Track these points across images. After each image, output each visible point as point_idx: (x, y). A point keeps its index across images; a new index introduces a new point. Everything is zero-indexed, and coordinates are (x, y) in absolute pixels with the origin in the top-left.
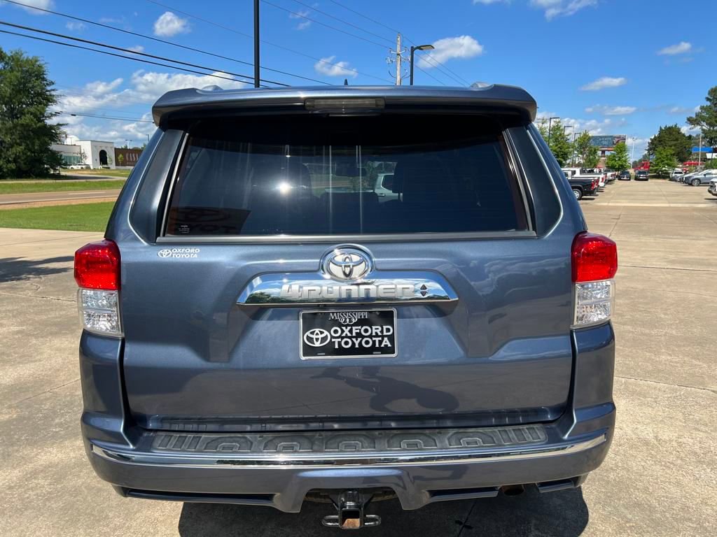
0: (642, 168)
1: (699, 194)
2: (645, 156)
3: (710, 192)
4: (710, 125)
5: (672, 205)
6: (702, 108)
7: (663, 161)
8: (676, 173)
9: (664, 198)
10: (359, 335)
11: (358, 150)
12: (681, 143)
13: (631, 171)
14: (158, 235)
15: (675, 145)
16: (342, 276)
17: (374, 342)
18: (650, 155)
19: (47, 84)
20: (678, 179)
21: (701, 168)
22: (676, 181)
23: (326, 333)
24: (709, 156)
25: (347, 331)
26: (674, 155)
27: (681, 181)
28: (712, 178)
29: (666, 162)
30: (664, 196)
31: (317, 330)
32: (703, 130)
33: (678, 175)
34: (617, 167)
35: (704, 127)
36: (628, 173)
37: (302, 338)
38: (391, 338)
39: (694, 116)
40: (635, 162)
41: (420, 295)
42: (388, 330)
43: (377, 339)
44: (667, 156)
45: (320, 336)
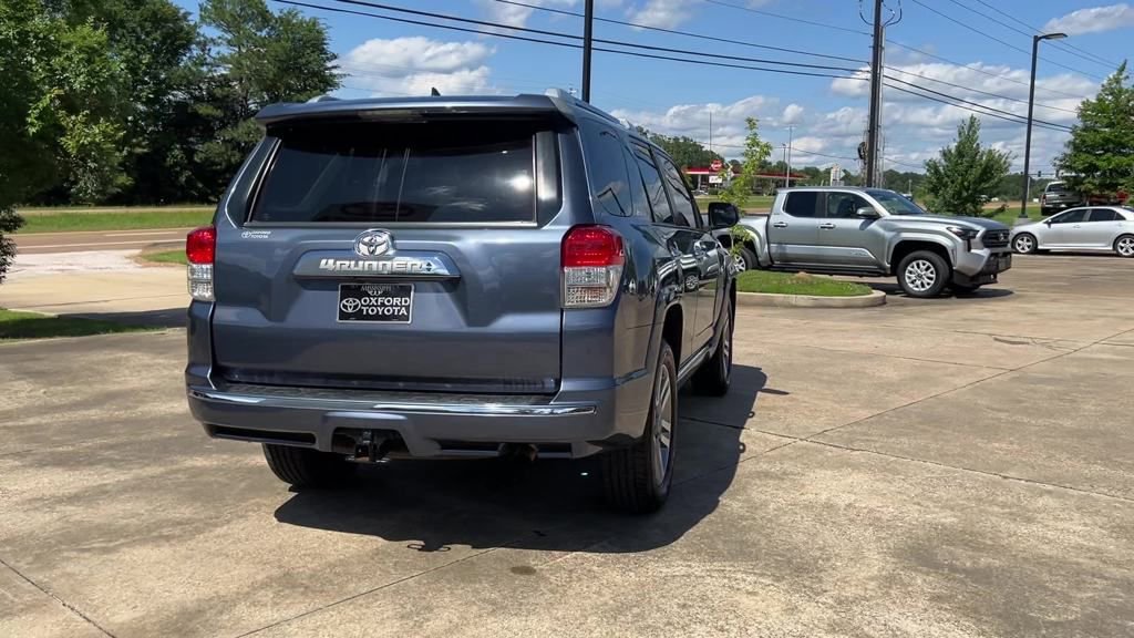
10: (383, 305)
11: (408, 151)
14: (246, 221)
16: (367, 253)
17: (394, 311)
19: (328, 59)
23: (358, 302)
25: (373, 301)
31: (351, 299)
37: (339, 305)
38: (407, 308)
41: (426, 272)
42: (405, 301)
43: (396, 309)
45: (353, 304)
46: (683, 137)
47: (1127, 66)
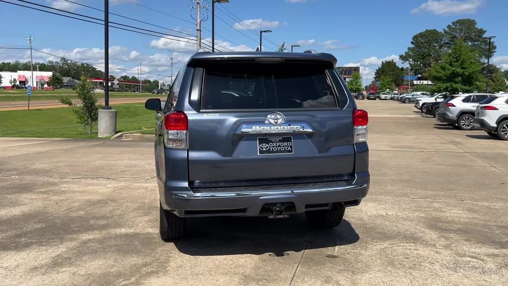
0: (372, 91)
1: (409, 108)
2: (373, 82)
3: (416, 107)
4: (414, 60)
5: (392, 116)
6: (409, 49)
7: (385, 86)
8: (394, 94)
9: (387, 111)
10: (279, 146)
12: (396, 73)
13: (365, 93)
15: (393, 74)
16: (274, 123)
17: (285, 148)
18: (376, 81)
20: (396, 99)
21: (410, 91)
22: (394, 100)
23: (267, 145)
24: (415, 82)
25: (275, 144)
26: (392, 81)
27: (398, 100)
28: (417, 97)
29: (387, 86)
30: (387, 110)
31: (264, 144)
32: (410, 64)
33: (396, 96)
34: (354, 89)
35: (411, 62)
36: (363, 93)
37: (259, 148)
38: (291, 147)
39: (404, 54)
40: (367, 86)
41: (302, 131)
42: (290, 144)
44: (388, 82)
45: (265, 147)
46: (86, 64)
47: (285, 45)
